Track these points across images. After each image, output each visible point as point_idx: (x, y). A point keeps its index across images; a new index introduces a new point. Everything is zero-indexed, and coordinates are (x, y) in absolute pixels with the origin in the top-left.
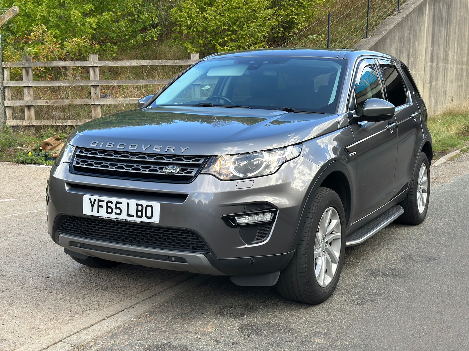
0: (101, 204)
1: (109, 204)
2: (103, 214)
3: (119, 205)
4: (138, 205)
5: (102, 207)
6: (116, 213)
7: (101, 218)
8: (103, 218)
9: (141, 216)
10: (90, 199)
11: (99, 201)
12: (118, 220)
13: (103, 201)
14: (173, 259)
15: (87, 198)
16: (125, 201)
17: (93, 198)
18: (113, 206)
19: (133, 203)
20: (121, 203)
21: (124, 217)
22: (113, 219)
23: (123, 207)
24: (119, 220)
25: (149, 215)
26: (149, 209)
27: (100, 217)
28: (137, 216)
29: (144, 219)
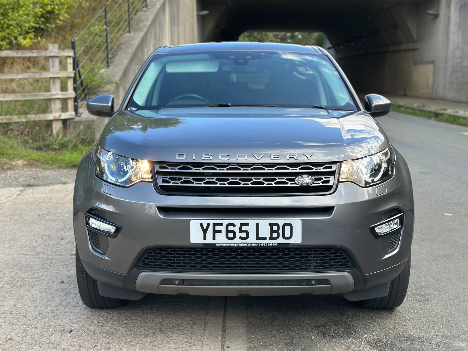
0: (217, 228)
1: (231, 228)
2: (221, 240)
3: (244, 228)
4: (271, 225)
5: (220, 231)
6: (241, 238)
7: (219, 245)
8: (222, 245)
9: (277, 238)
10: (201, 225)
11: (215, 225)
12: (244, 245)
13: (222, 225)
14: (313, 283)
15: (195, 224)
16: (252, 222)
17: (205, 222)
18: (237, 229)
19: (265, 223)
20: (247, 225)
21: (252, 240)
22: (237, 245)
23: (252, 229)
24: (246, 245)
25: (287, 234)
26: (287, 228)
27: (216, 245)
28: (271, 238)
29: (281, 241)
